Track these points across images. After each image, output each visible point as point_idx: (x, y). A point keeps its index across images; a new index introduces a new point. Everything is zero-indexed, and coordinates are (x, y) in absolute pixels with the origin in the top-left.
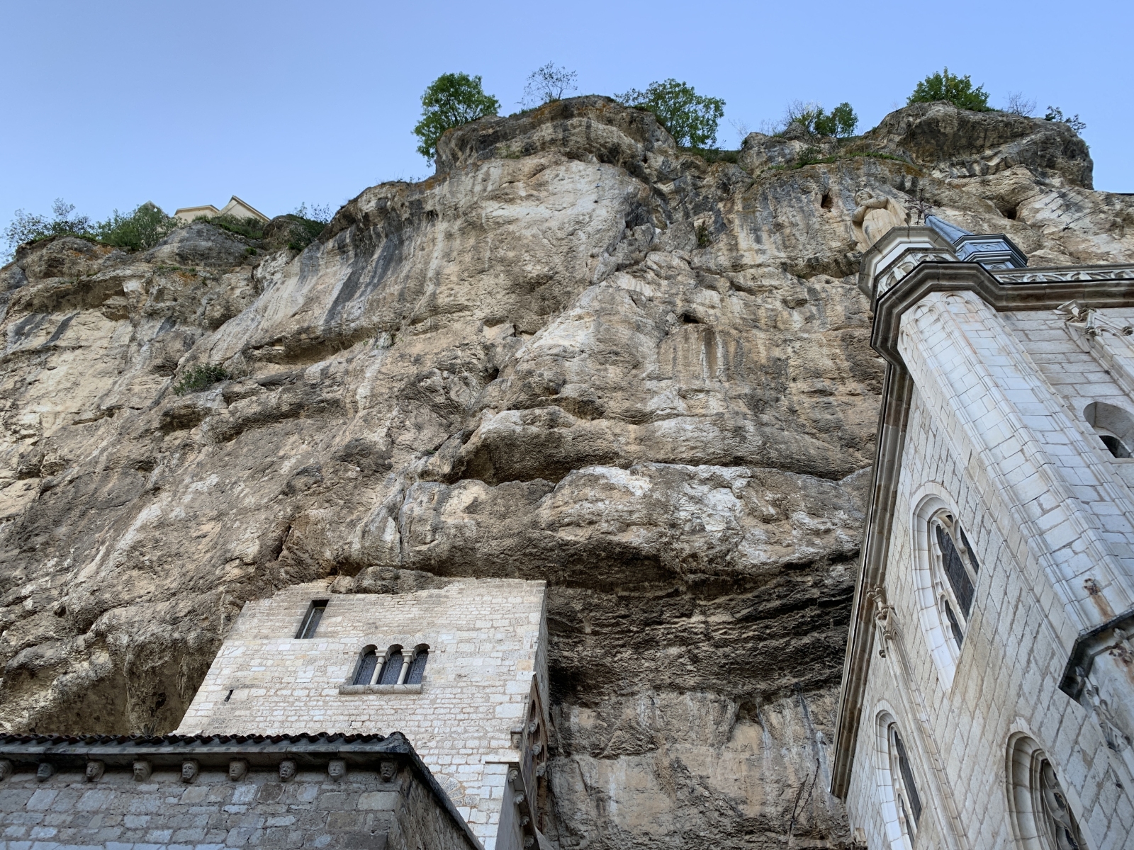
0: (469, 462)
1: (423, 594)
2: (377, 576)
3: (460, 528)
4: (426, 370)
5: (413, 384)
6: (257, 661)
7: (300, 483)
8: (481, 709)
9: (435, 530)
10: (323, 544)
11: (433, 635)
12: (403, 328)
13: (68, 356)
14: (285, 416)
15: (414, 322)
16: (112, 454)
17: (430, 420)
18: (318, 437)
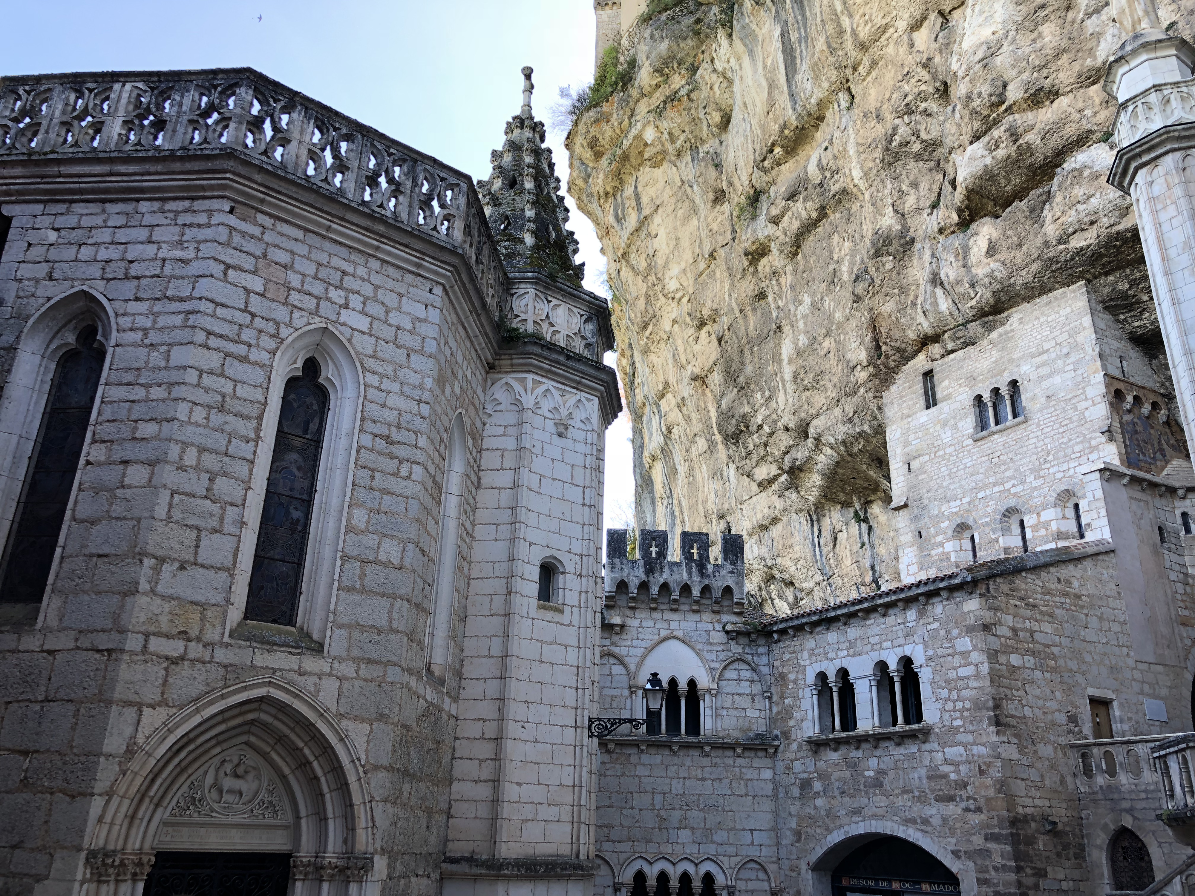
0: (967, 207)
1: (994, 335)
2: (954, 339)
3: (990, 275)
4: (889, 126)
5: (887, 149)
6: (911, 437)
7: (860, 288)
8: (1074, 419)
9: (973, 286)
10: (904, 330)
11: (1016, 370)
12: (851, 77)
13: (657, 219)
14: (819, 220)
15: (855, 69)
16: (737, 298)
17: (920, 172)
18: (852, 228)
